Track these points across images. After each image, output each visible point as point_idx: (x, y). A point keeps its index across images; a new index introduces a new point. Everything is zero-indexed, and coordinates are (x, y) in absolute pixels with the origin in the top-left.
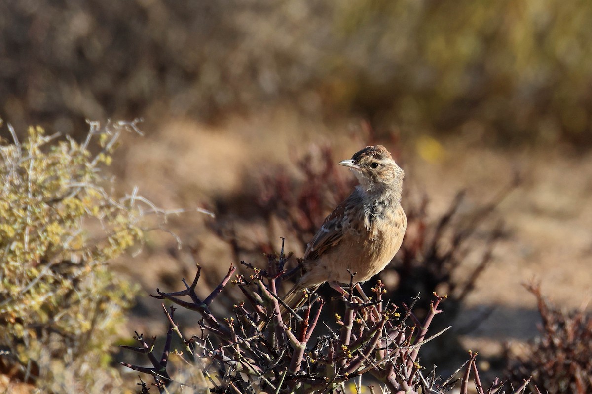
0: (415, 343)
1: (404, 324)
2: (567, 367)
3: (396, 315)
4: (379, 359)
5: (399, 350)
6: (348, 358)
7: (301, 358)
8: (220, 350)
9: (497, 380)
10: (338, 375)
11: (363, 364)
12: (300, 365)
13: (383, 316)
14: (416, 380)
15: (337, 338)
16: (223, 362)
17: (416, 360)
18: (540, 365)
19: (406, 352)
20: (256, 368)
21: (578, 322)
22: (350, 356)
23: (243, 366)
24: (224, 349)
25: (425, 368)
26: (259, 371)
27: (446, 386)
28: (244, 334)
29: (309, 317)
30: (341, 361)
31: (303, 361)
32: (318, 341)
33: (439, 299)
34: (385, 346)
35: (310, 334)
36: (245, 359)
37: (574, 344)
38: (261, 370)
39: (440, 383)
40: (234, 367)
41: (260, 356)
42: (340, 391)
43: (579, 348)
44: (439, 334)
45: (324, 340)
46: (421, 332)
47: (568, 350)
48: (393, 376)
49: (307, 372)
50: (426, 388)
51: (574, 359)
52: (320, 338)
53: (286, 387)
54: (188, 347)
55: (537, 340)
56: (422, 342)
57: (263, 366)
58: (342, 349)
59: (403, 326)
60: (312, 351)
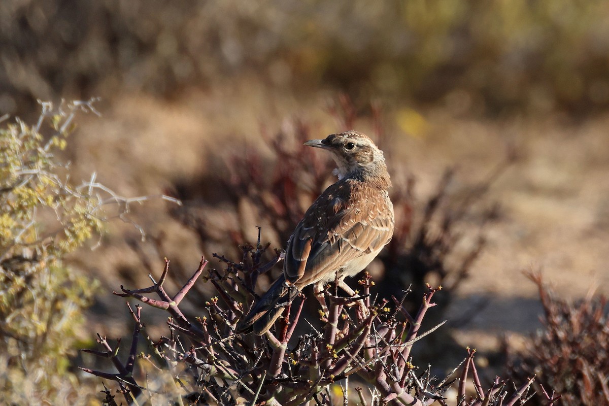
0: (407, 340)
1: (395, 320)
2: (573, 362)
3: (386, 311)
4: (367, 359)
5: (389, 348)
6: (334, 359)
7: (282, 360)
8: (191, 352)
9: (498, 380)
10: (322, 377)
11: (350, 365)
12: (281, 368)
13: (371, 311)
14: (408, 381)
15: (321, 336)
16: (195, 366)
17: (408, 360)
18: (543, 361)
19: (397, 351)
20: (232, 372)
21: (585, 314)
22: (335, 356)
23: (218, 369)
24: (196, 351)
25: (418, 367)
26: (235, 374)
27: (442, 387)
28: (218, 334)
29: (289, 314)
30: (326, 362)
31: (283, 363)
32: (300, 340)
33: (432, 291)
34: (375, 345)
35: (291, 333)
36: (219, 362)
37: (581, 337)
38: (237, 374)
39: (435, 383)
40: (208, 371)
41: (236, 358)
42: (325, 395)
43: (586, 342)
44: (433, 330)
45: (307, 339)
46: (414, 327)
47: (573, 344)
48: (383, 377)
49: (289, 375)
50: (421, 390)
51: (580, 353)
52: (302, 337)
53: (265, 392)
54: (157, 349)
55: (539, 333)
56: (414, 338)
57: (239, 369)
58: (327, 348)
59: (393, 321)
60: (294, 351)
